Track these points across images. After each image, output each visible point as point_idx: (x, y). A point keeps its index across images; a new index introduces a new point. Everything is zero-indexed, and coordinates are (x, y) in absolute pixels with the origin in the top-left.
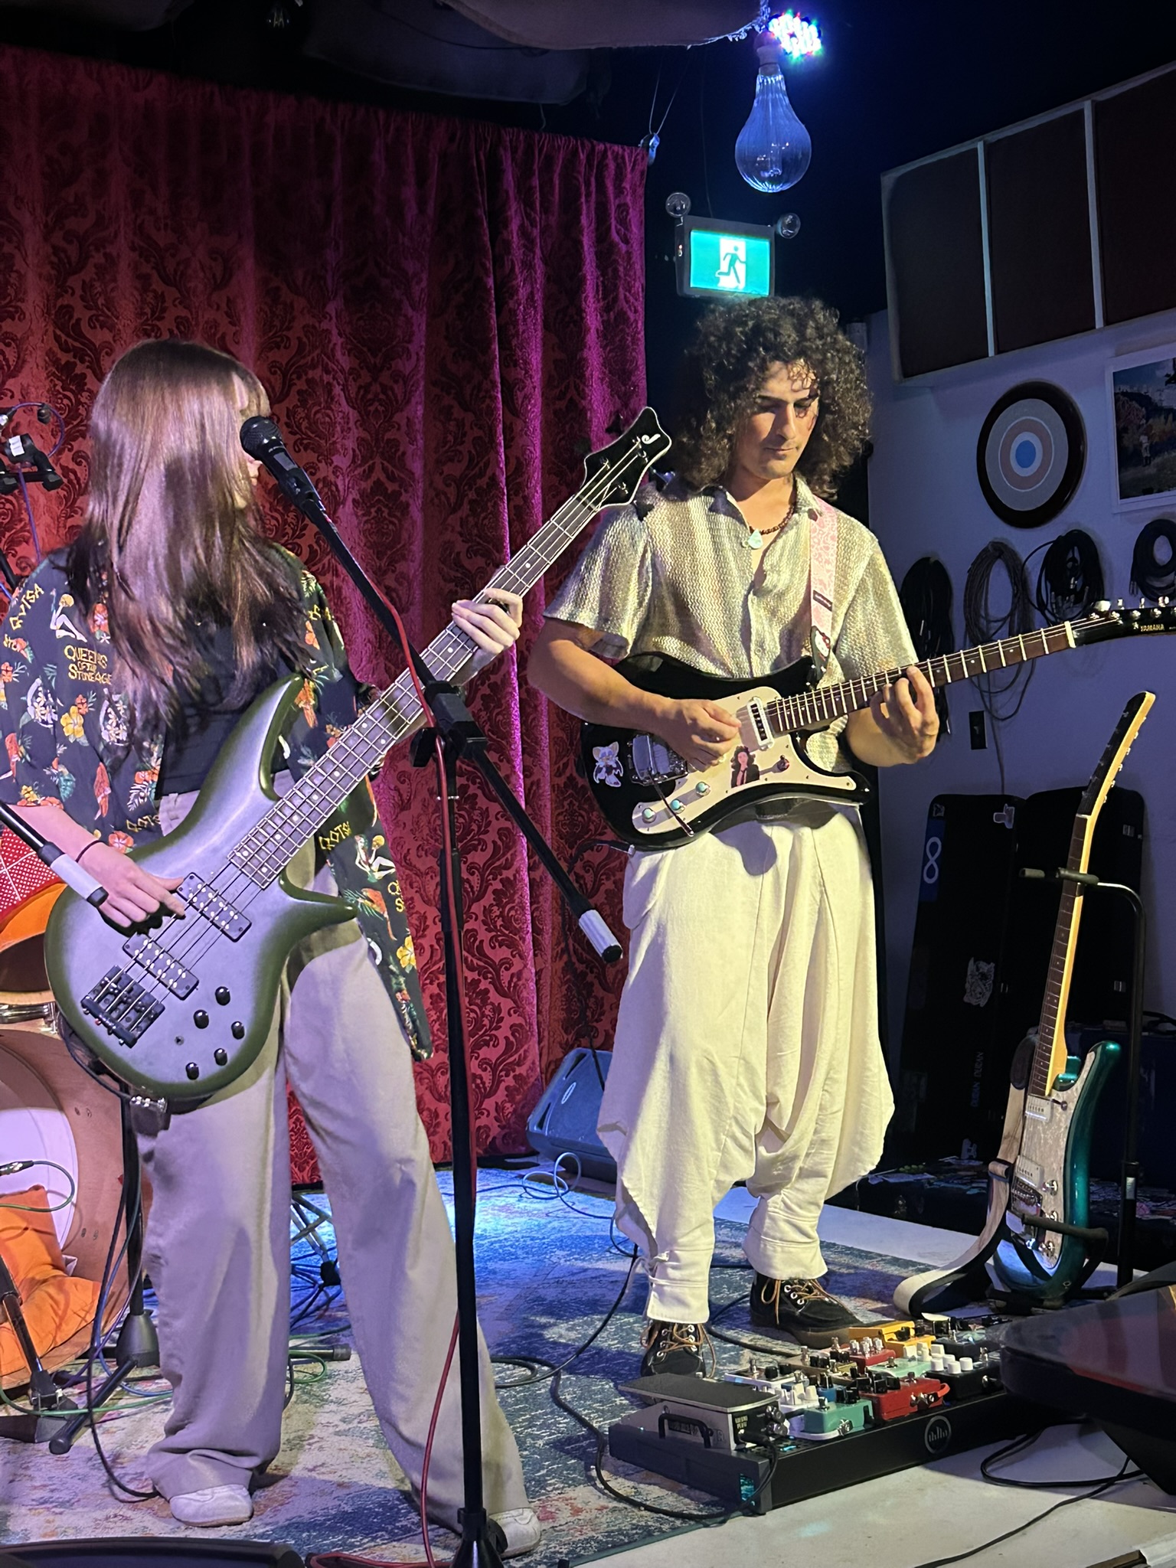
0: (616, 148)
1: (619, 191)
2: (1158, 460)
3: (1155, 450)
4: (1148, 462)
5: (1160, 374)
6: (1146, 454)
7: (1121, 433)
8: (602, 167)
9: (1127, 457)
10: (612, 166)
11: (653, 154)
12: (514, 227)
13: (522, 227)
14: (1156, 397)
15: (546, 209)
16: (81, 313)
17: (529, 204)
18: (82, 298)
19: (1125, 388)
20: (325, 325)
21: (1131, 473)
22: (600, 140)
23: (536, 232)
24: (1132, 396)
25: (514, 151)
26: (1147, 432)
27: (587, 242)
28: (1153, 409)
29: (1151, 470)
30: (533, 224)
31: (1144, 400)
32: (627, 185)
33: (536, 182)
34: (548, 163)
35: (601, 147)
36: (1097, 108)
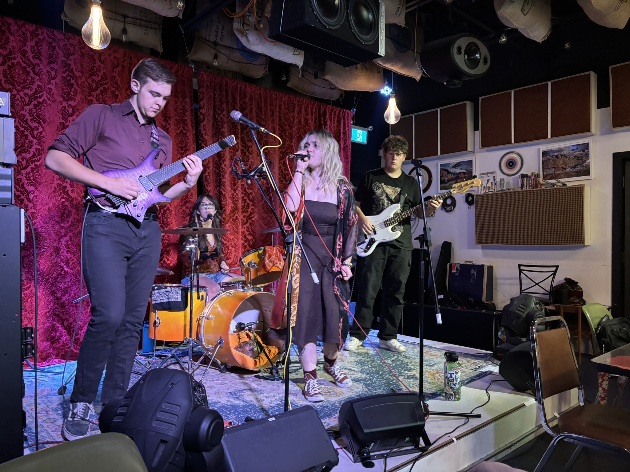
0: (348, 111)
1: (348, 120)
2: (449, 183)
3: (449, 181)
4: (447, 183)
5: (451, 165)
6: (447, 181)
7: (441, 177)
8: (345, 114)
9: (442, 182)
10: (346, 115)
11: (354, 112)
12: (328, 126)
13: (330, 126)
14: (449, 170)
15: (334, 123)
16: (246, 138)
17: (331, 121)
18: (246, 135)
19: (443, 168)
20: (292, 144)
21: (443, 185)
22: (345, 109)
23: (332, 127)
24: (444, 169)
25: (329, 109)
26: (447, 177)
27: (342, 129)
28: (448, 172)
29: (447, 185)
30: (332, 125)
31: (447, 171)
32: (349, 119)
33: (332, 117)
34: (335, 112)
35: (345, 110)
36: (441, 110)
